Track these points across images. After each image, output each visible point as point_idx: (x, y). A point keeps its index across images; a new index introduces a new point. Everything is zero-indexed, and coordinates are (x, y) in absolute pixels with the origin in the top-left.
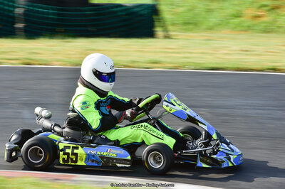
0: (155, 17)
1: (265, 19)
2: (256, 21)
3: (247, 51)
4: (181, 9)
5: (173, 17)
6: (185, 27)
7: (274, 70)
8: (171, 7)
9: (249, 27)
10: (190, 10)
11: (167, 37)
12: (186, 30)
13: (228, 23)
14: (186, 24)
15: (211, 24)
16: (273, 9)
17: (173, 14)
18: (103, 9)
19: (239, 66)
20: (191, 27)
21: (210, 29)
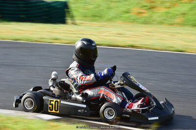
0: (66, 10)
1: (145, 15)
2: (139, 16)
3: (121, 34)
4: (91, 7)
5: (85, 11)
6: (92, 19)
7: (133, 46)
8: (85, 4)
9: (134, 20)
10: (96, 7)
11: (74, 24)
12: (94, 20)
13: (121, 17)
14: (94, 16)
15: (110, 17)
16: (150, 8)
17: (86, 9)
20: (97, 18)
21: (110, 20)
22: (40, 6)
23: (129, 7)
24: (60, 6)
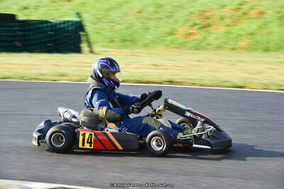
0: (81, 33)
1: (195, 37)
2: (189, 39)
4: (119, 27)
7: (171, 82)
8: (111, 24)
9: (181, 44)
10: (127, 28)
11: (92, 52)
13: (163, 40)
14: (123, 40)
15: (148, 41)
16: (203, 27)
18: (29, 25)
19: (141, 79)
21: (146, 45)
22: (43, 28)
23: (174, 26)
24: (70, 28)
